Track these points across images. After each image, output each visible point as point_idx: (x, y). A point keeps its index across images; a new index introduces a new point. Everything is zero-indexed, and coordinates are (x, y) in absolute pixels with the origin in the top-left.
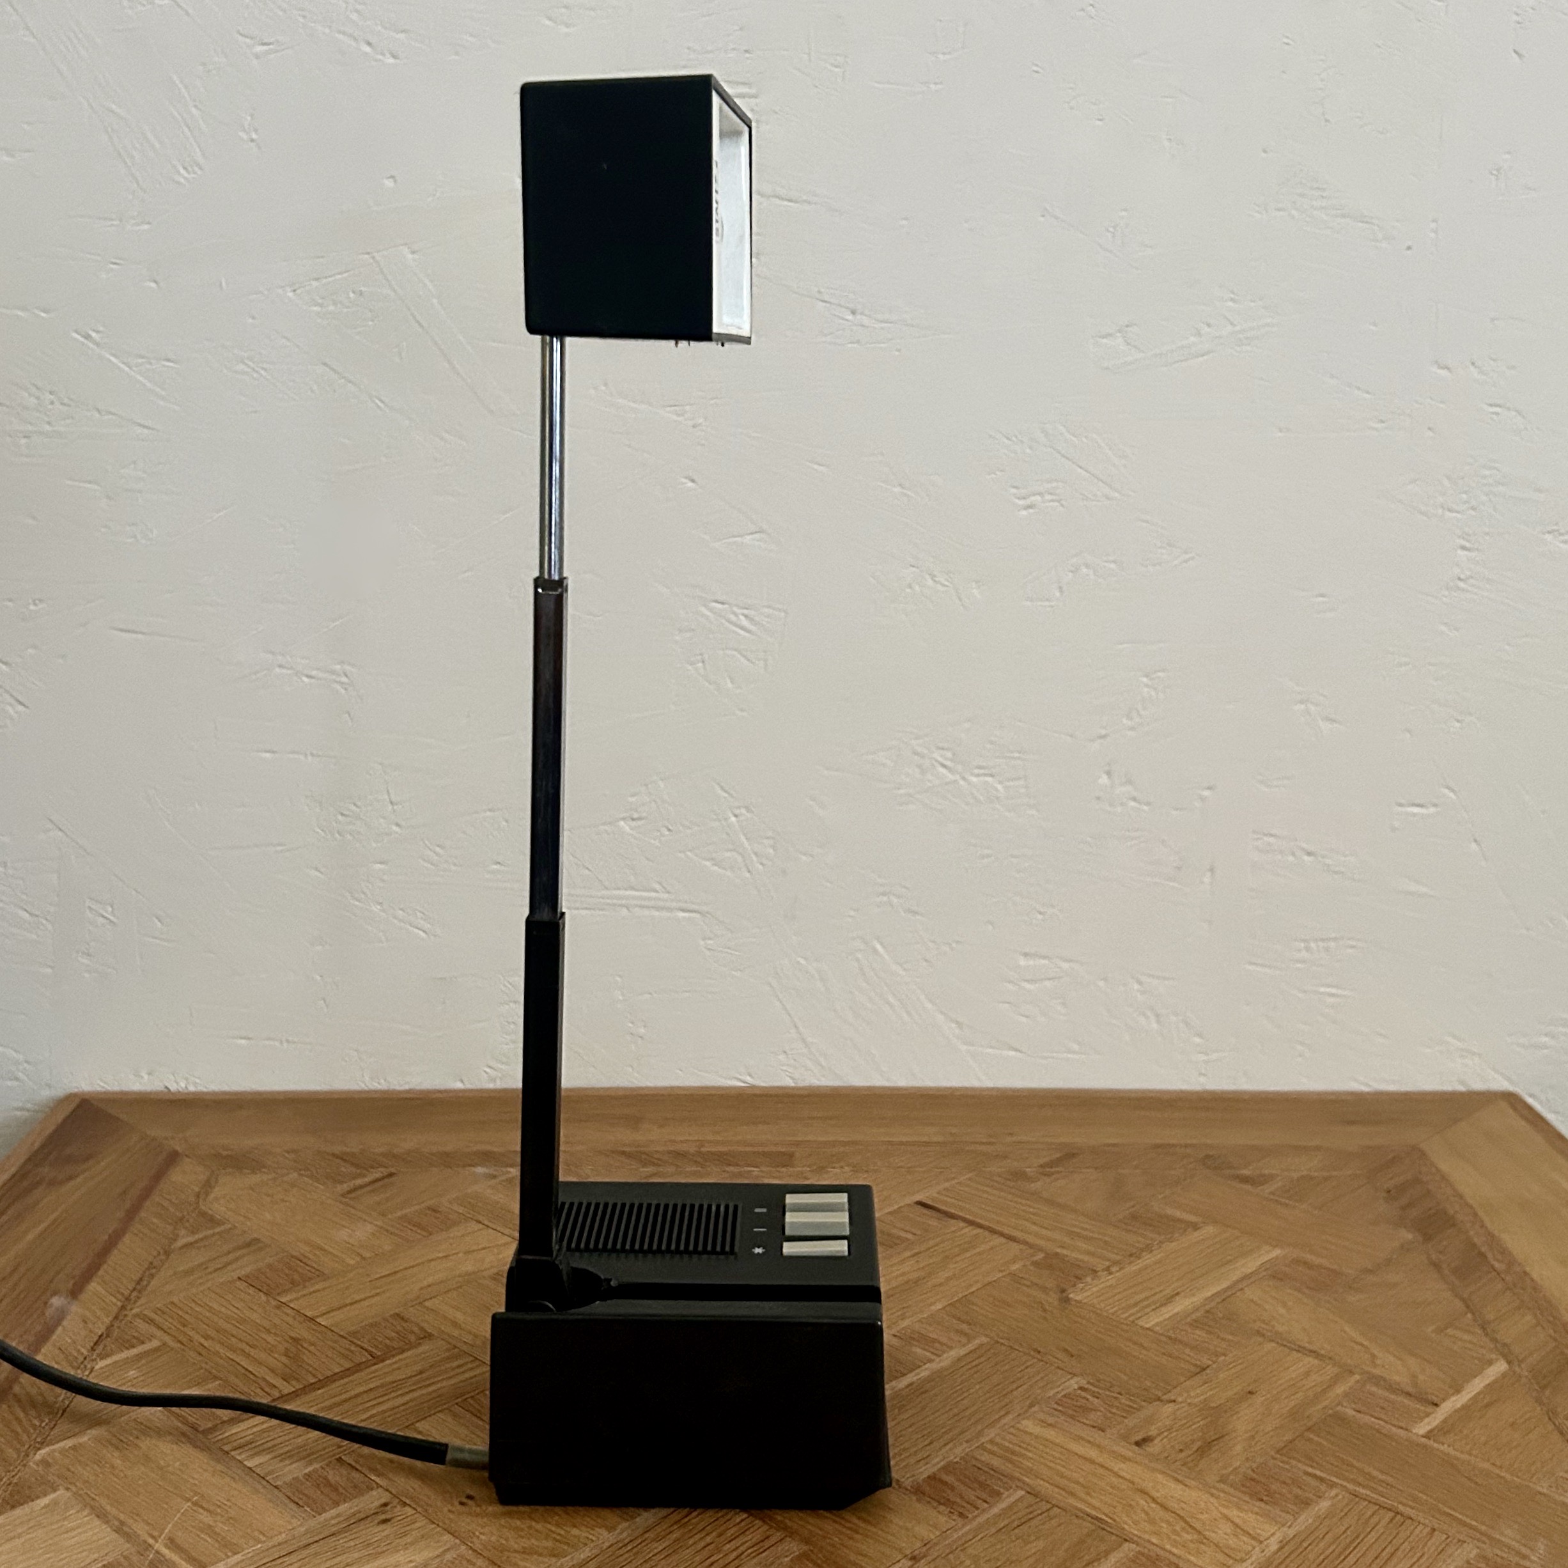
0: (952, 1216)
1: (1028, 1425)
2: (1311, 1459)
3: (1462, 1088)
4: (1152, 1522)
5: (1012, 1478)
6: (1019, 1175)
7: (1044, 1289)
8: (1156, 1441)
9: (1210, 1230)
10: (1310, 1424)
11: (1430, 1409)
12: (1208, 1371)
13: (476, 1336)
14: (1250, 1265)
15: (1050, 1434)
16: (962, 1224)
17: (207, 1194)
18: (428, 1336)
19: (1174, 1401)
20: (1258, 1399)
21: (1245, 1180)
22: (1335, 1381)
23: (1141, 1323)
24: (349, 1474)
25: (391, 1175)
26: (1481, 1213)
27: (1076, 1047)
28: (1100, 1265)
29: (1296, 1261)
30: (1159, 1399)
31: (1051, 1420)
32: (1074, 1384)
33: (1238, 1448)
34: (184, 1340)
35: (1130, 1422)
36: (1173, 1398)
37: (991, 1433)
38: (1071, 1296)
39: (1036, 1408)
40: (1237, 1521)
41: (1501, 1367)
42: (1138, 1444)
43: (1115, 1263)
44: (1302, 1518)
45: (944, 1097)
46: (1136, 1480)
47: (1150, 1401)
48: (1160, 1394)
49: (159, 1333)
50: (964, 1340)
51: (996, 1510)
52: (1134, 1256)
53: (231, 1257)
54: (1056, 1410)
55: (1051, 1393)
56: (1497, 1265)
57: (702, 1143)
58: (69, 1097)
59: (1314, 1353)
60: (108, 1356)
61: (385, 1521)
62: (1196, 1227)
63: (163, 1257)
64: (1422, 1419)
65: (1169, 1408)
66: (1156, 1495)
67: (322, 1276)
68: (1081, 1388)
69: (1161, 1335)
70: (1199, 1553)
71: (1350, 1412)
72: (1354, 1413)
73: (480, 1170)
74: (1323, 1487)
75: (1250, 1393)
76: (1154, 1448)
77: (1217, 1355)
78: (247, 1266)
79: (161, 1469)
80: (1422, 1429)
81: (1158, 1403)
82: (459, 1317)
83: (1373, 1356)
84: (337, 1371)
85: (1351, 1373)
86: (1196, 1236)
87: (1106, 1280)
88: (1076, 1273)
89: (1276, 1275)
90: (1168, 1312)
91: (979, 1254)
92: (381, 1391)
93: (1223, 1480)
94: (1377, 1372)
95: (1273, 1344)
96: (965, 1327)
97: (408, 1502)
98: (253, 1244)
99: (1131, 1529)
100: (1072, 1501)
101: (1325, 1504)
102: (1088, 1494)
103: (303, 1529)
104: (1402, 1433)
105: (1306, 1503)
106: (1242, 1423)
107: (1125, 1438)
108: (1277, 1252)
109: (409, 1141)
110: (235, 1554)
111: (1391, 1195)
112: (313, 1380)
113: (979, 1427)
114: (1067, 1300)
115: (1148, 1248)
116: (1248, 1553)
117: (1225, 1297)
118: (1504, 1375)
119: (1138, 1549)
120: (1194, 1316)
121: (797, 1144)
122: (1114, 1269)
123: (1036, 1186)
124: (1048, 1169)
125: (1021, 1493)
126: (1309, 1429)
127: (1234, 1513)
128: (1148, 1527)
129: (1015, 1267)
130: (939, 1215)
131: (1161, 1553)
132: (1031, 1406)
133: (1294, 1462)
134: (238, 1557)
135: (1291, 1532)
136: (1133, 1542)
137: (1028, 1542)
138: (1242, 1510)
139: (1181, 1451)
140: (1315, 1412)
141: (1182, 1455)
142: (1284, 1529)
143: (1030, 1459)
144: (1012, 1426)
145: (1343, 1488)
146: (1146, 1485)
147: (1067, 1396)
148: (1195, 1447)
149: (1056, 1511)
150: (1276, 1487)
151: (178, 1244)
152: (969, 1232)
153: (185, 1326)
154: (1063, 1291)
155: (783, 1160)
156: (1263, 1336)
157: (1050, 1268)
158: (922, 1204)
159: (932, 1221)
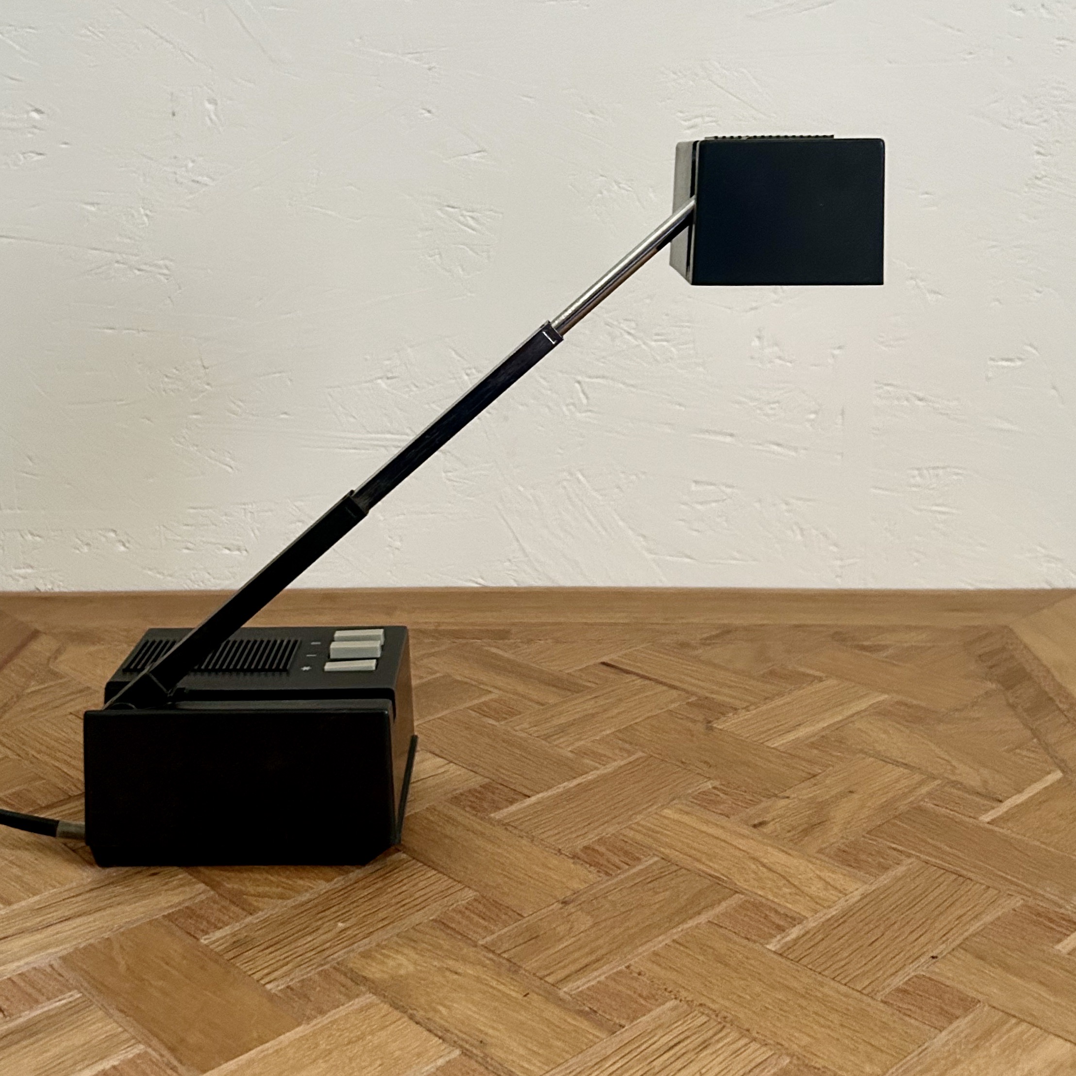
0: (628, 672)
2: (894, 837)
3: (1047, 587)
4: (760, 880)
5: (650, 848)
6: (684, 645)
7: (694, 721)
8: (769, 825)
9: (833, 682)
10: (897, 814)
11: (995, 804)
12: (818, 777)
14: (862, 705)
15: (686, 819)
16: (634, 678)
17: (56, 658)
19: (788, 797)
20: (856, 796)
21: (865, 648)
22: (921, 783)
23: (769, 744)
26: (1053, 671)
28: (741, 704)
29: (899, 703)
30: (776, 796)
31: (688, 809)
32: (709, 785)
33: (836, 829)
35: (751, 811)
36: (787, 795)
37: (639, 817)
38: (716, 725)
39: (676, 801)
40: (828, 880)
41: (1057, 775)
42: (755, 826)
43: (753, 704)
44: (881, 878)
45: (634, 594)
46: (751, 851)
47: (769, 797)
48: (776, 792)
50: (625, 755)
51: (635, 870)
52: (769, 698)
53: (67, 699)
54: (692, 802)
55: (690, 791)
56: (1061, 706)
59: (906, 765)
62: (820, 680)
63: (15, 700)
64: (987, 811)
65: (783, 802)
66: (765, 861)
68: (714, 788)
69: (784, 752)
70: (794, 902)
71: (930, 806)
72: (933, 806)
74: (903, 858)
75: (851, 792)
76: (767, 829)
77: (827, 766)
78: (78, 705)
80: (986, 818)
81: (774, 798)
83: (954, 767)
85: (935, 779)
86: (820, 686)
87: (745, 715)
88: (721, 710)
89: (882, 712)
90: (791, 736)
91: (646, 697)
93: (821, 851)
94: (958, 778)
95: (873, 759)
96: (627, 746)
98: (85, 691)
99: (741, 884)
100: (697, 865)
101: (900, 870)
102: (710, 860)
104: (971, 820)
105: (886, 869)
106: (840, 814)
107: (746, 823)
108: (884, 697)
111: (982, 658)
113: (630, 813)
114: (711, 728)
115: (780, 695)
116: (834, 902)
117: (839, 726)
118: (1060, 781)
119: (748, 898)
120: (812, 740)
121: (514, 624)
122: (751, 708)
123: (698, 652)
124: (709, 641)
125: (656, 859)
126: (895, 817)
127: (825, 874)
128: (756, 884)
129: (674, 706)
130: (617, 671)
131: (764, 900)
132: (674, 799)
133: (880, 840)
135: (872, 888)
136: (743, 893)
137: (657, 893)
138: (833, 872)
139: (789, 831)
140: (902, 806)
141: (789, 834)
142: (866, 886)
143: (667, 836)
144: (656, 813)
145: (918, 857)
146: (758, 854)
147: (704, 793)
148: (800, 828)
149: (683, 871)
150: (863, 857)
151: (28, 691)
152: (640, 682)
153: (24, 744)
154: (709, 722)
155: (501, 635)
156: (865, 753)
157: (701, 707)
158: (605, 664)
159: (611, 675)
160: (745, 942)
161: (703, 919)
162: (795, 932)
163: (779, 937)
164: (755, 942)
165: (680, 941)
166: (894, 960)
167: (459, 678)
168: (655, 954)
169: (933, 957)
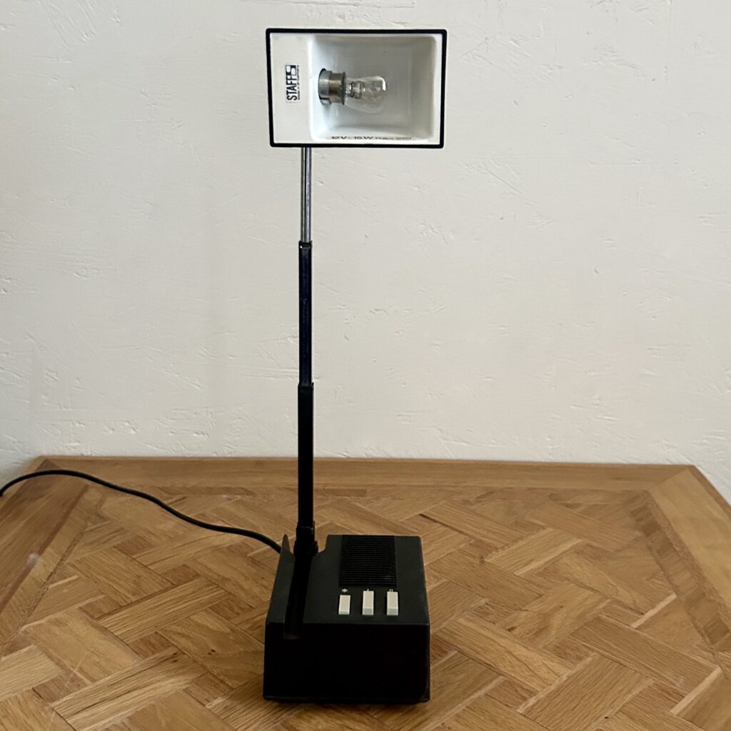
0: (435, 521)
1: (461, 620)
2: (585, 638)
3: (668, 463)
4: (512, 666)
5: (452, 645)
6: (466, 502)
7: (474, 557)
8: (518, 629)
9: (550, 529)
10: (587, 622)
11: (639, 616)
12: (543, 597)
13: (219, 575)
14: (567, 546)
15: (470, 625)
16: (439, 525)
17: (101, 506)
18: (197, 576)
19: (527, 610)
20: (564, 610)
21: (568, 506)
22: (600, 601)
23: (516, 573)
24: (160, 639)
25: (184, 498)
26: (672, 523)
27: (493, 441)
28: (499, 545)
29: (588, 545)
30: (520, 609)
31: (471, 618)
32: (483, 601)
33: (554, 632)
34: (89, 575)
35: (507, 620)
37: (444, 624)
38: (486, 560)
39: (465, 613)
40: (550, 666)
41: (673, 596)
42: (509, 630)
43: (507, 545)
44: (578, 665)
45: (435, 464)
46: (507, 647)
47: (516, 610)
48: (521, 607)
49: (78, 572)
50: (436, 580)
51: (444, 660)
52: (515, 541)
53: (112, 535)
54: (474, 613)
55: (473, 606)
56: (677, 549)
57: (325, 485)
58: (40, 457)
59: (591, 589)
60: (55, 582)
61: (175, 661)
62: (544, 528)
63: (80, 536)
64: (636, 620)
65: (525, 614)
66: (514, 653)
67: (151, 546)
68: (487, 604)
69: (524, 579)
70: (532, 681)
71: (605, 617)
73: (224, 496)
74: (590, 652)
75: (561, 607)
76: (516, 632)
77: (547, 589)
78: (117, 541)
79: (77, 635)
80: (635, 625)
81: (519, 611)
82: (210, 566)
83: (618, 590)
84: (156, 591)
85: (607, 598)
86: (542, 533)
87: (501, 553)
88: (489, 549)
89: (578, 551)
90: (528, 568)
91: (446, 539)
92: (175, 601)
93: (545, 647)
94: (619, 598)
95: (573, 585)
96: (437, 574)
97: (186, 653)
98: (120, 531)
99: (503, 669)
100: (477, 656)
101: (589, 659)
102: (485, 653)
103: (138, 665)
104: (627, 627)
105: (580, 659)
106: (556, 621)
107: (504, 627)
108: (579, 541)
109: (192, 482)
110: (109, 675)
111: (633, 514)
112: (145, 595)
113: (439, 622)
114: (483, 562)
115: (521, 538)
116: (553, 681)
117: (554, 561)
118: (675, 601)
119: (506, 679)
120: (539, 571)
121: (368, 485)
122: (506, 547)
123: (474, 507)
124: (480, 499)
125: (456, 652)
126: (586, 624)
127: (548, 663)
128: (510, 669)
129: (462, 546)
130: (429, 521)
131: (515, 680)
132: (464, 611)
133: (577, 640)
134: (110, 677)
135: (574, 672)
136: (504, 675)
137: (457, 675)
138: (552, 661)
139: (528, 634)
140: (589, 617)
141: (528, 636)
142: (570, 671)
143: (460, 636)
144: (455, 621)
145: (598, 652)
146: (512, 650)
147: (480, 607)
148: (534, 632)
149: (471, 661)
150: (568, 651)
151: (87, 530)
152: (443, 529)
153: (90, 569)
154: (482, 558)
155: (361, 493)
156: (569, 580)
157: (477, 547)
158: (422, 515)
159: (425, 523)
160: (505, 707)
161: (482, 692)
162: (532, 701)
163: (523, 705)
164: (510, 707)
165: (470, 707)
166: (585, 720)
167: (339, 525)
168: (457, 715)
169: (606, 718)
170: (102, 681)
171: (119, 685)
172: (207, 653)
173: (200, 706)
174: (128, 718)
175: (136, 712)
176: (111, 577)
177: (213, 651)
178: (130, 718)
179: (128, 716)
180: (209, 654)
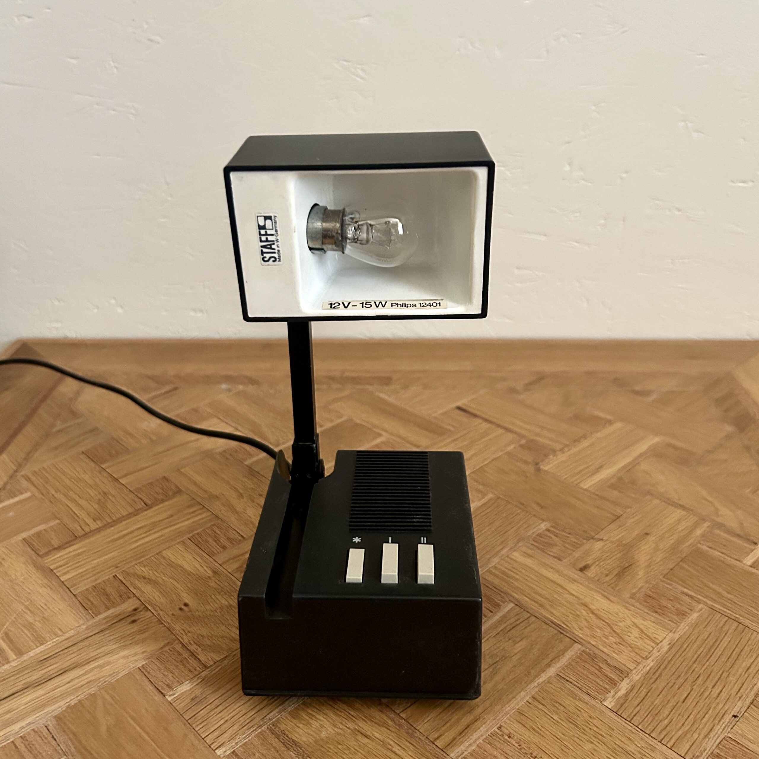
0: (475, 416)
1: (516, 555)
2: (684, 582)
4: (590, 628)
5: (506, 593)
6: (513, 391)
7: (526, 463)
8: (592, 568)
9: (620, 424)
10: (683, 556)
11: (752, 547)
12: (621, 519)
13: (206, 491)
14: (642, 447)
15: (529, 562)
16: (480, 421)
17: (76, 399)
18: (179, 491)
19: (602, 540)
20: (651, 539)
21: (637, 393)
22: (695, 526)
23: (582, 485)
24: (119, 586)
25: (176, 389)
28: (558, 447)
29: (669, 445)
30: (593, 538)
31: (530, 552)
32: (543, 526)
33: (641, 573)
34: (44, 492)
35: (577, 554)
36: (601, 538)
37: (495, 561)
38: (542, 467)
39: (521, 544)
40: (642, 627)
42: (582, 570)
43: (567, 446)
44: (682, 626)
46: (581, 597)
47: (588, 539)
48: (593, 534)
49: (33, 489)
50: (480, 496)
51: (496, 618)
52: (577, 441)
53: (82, 437)
54: (532, 544)
55: (530, 533)
57: (344, 371)
58: (18, 341)
59: (682, 507)
61: (134, 621)
62: (610, 423)
63: (44, 438)
64: (748, 554)
65: (598, 545)
66: (593, 607)
67: (127, 451)
68: (548, 530)
69: (593, 493)
70: (619, 653)
71: (705, 548)
72: (708, 549)
73: (224, 386)
74: (694, 603)
75: (647, 534)
76: (591, 572)
77: (626, 508)
78: (87, 445)
79: (11, 581)
80: (749, 560)
81: (591, 541)
82: (199, 479)
83: (716, 509)
84: (124, 514)
85: (704, 520)
86: (609, 429)
87: (562, 457)
88: (545, 452)
89: (658, 454)
90: (597, 478)
91: (491, 439)
92: (145, 529)
93: (633, 596)
94: (720, 520)
95: (658, 501)
96: (480, 487)
97: (150, 608)
98: (94, 431)
99: (579, 634)
100: (542, 611)
101: (695, 615)
102: (552, 606)
103: (84, 627)
104: (738, 563)
105: (682, 615)
106: (642, 555)
107: (573, 565)
108: (657, 440)
109: (189, 368)
110: (42, 644)
111: (718, 402)
112: (109, 521)
113: (488, 557)
114: (538, 470)
115: (584, 437)
116: (650, 652)
117: (630, 468)
119: (583, 648)
120: (612, 481)
121: (394, 372)
122: (566, 449)
123: (522, 397)
124: (528, 387)
125: (511, 605)
126: (682, 560)
127: (639, 621)
129: (510, 448)
130: (469, 414)
131: (596, 651)
132: (518, 542)
133: (674, 584)
134: (43, 647)
135: (677, 636)
136: (580, 643)
137: (515, 643)
138: (644, 619)
139: (607, 575)
140: (685, 547)
141: (607, 579)
142: (671, 634)
143: (517, 580)
144: (508, 556)
145: (705, 604)
146: (587, 600)
147: (539, 535)
148: (615, 572)
149: (533, 619)
150: (664, 603)
151: (54, 430)
152: (485, 426)
153: (47, 483)
154: (537, 464)
155: (386, 381)
156: (652, 494)
157: (529, 449)
158: (459, 408)
159: (464, 419)
160: (586, 698)
161: (552, 671)
162: (624, 686)
163: (612, 692)
164: (595, 698)
165: (538, 697)
166: (705, 720)
167: (358, 421)
168: (520, 712)
169: (735, 716)
170: (32, 654)
171: (52, 661)
172: (177, 608)
173: (157, 697)
174: (55, 717)
175: (68, 707)
176: (71, 494)
177: (186, 605)
178: (58, 718)
179: (54, 714)
180: (181, 609)
